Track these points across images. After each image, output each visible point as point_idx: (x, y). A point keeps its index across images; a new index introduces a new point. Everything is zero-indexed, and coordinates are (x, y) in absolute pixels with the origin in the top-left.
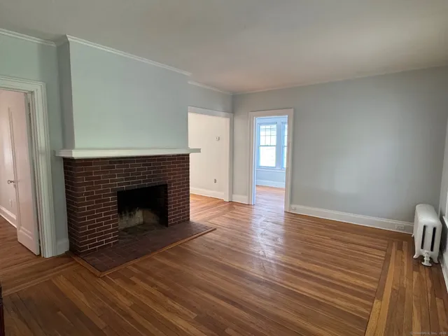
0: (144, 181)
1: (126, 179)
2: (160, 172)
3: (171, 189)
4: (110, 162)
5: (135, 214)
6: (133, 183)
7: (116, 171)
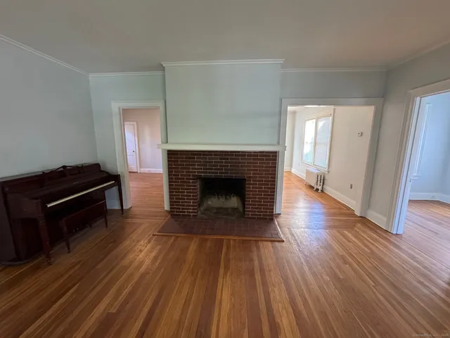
0: (220, 173)
1: (204, 169)
2: (238, 166)
3: (250, 184)
4: (192, 154)
5: (230, 197)
6: (209, 173)
7: (197, 162)
